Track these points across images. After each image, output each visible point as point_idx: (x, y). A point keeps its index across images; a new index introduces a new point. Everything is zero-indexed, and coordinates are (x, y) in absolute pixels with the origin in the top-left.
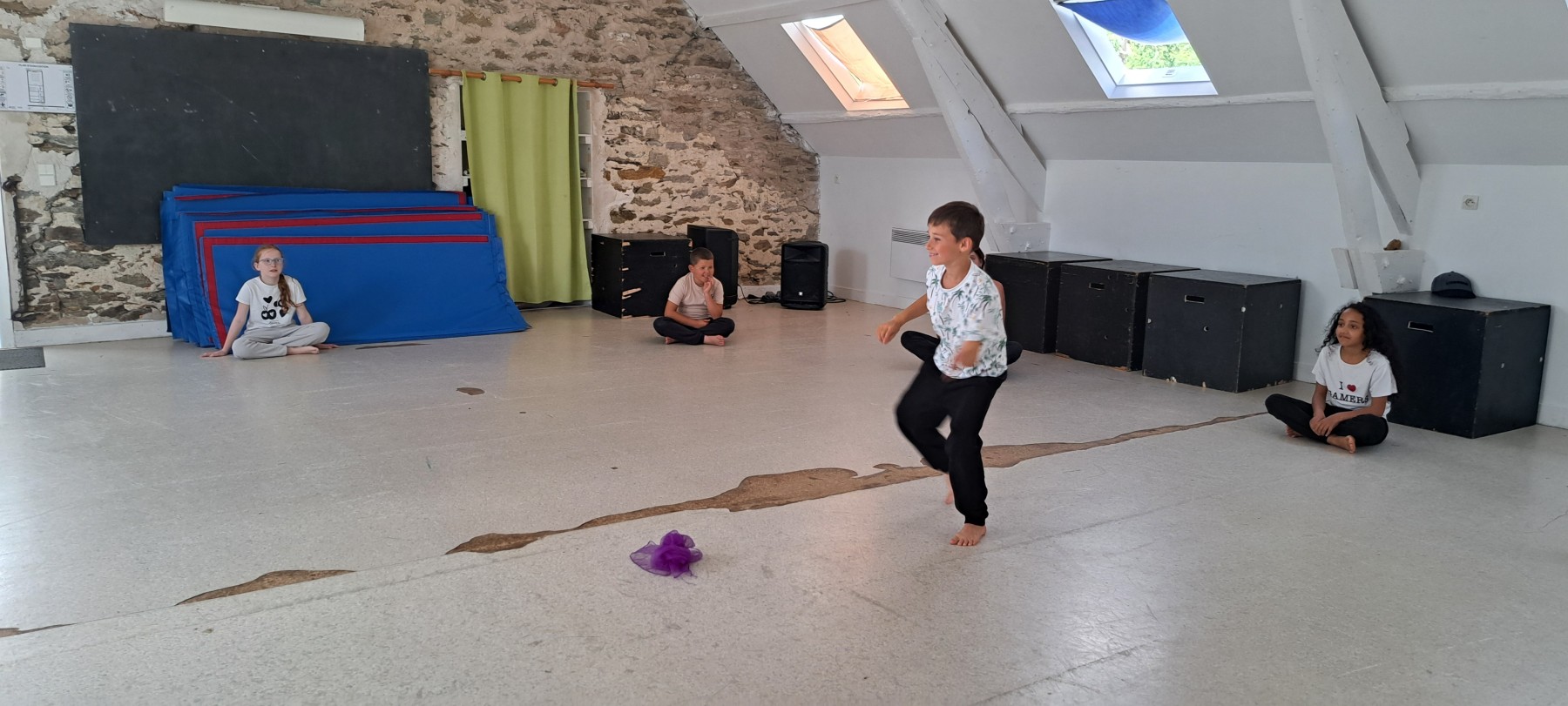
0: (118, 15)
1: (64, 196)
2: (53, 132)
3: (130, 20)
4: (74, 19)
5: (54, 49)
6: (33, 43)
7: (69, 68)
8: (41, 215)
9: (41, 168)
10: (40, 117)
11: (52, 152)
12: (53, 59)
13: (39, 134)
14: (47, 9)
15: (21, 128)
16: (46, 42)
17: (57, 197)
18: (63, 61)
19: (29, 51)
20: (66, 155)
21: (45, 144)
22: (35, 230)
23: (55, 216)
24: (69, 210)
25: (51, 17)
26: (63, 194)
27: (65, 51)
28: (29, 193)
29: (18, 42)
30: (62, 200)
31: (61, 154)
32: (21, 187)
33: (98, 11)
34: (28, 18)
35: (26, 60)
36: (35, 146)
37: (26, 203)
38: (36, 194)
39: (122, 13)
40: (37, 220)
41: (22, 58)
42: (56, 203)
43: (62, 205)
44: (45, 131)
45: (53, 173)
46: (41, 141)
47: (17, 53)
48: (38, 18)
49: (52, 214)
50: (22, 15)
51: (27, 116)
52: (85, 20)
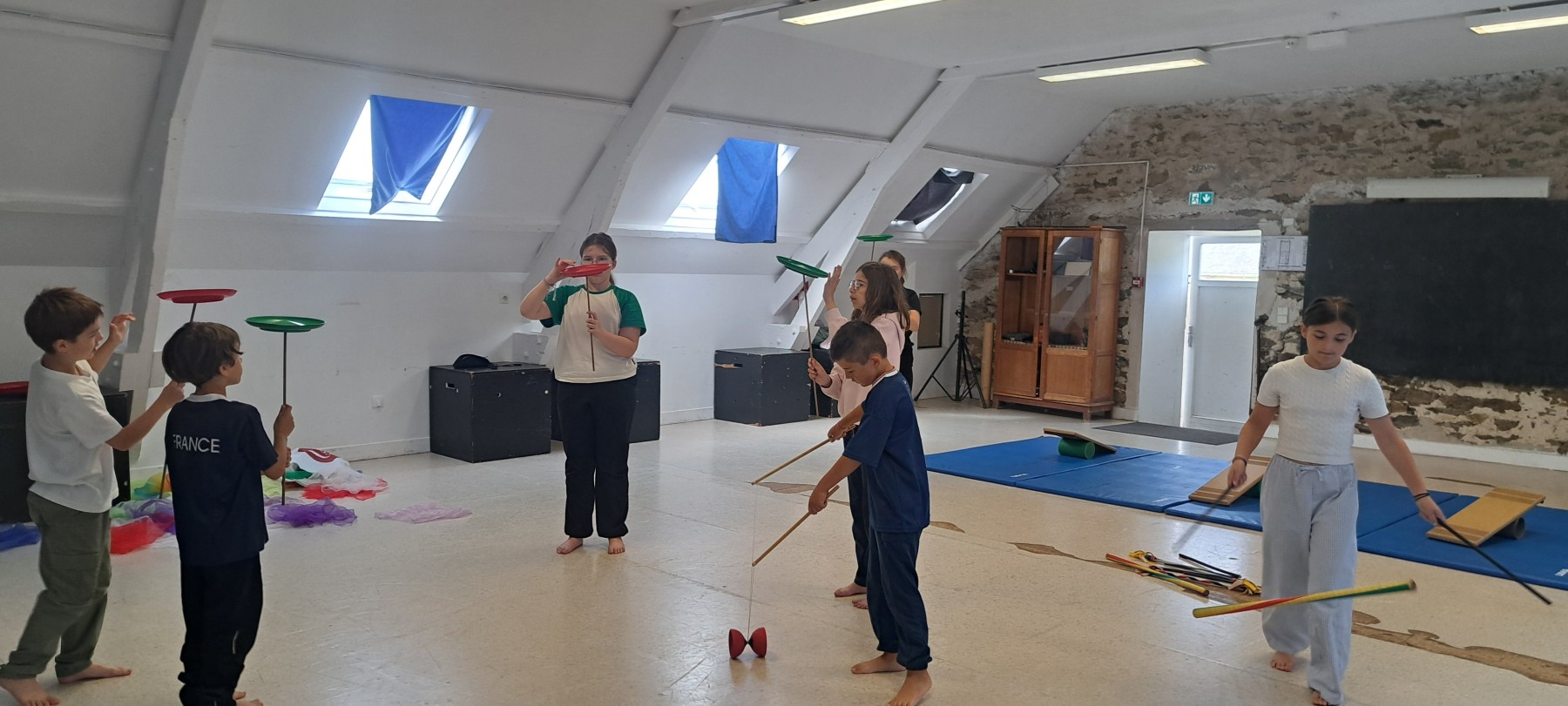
0: (1349, 196)
1: (1293, 331)
2: (1292, 285)
3: (1357, 198)
4: (1317, 203)
5: (1302, 224)
6: (1288, 222)
7: (1306, 238)
8: (1275, 344)
9: (1279, 309)
10: (1285, 274)
11: (1289, 299)
12: (1300, 232)
13: (1283, 286)
14: (1302, 197)
15: (1273, 281)
16: (1298, 221)
17: (1288, 331)
18: (1304, 234)
19: (1285, 228)
20: (1298, 301)
21: (1287, 293)
22: (1272, 354)
23: (1286, 345)
24: (1294, 341)
25: (1304, 202)
26: (1291, 330)
27: (1305, 226)
28: (1272, 328)
29: (1280, 222)
30: (1291, 334)
31: (1295, 301)
32: (1268, 323)
33: (1335, 195)
34: (1290, 205)
35: (1283, 234)
36: (1279, 294)
37: (1268, 335)
38: (1275, 328)
39: (1351, 194)
40: (1273, 347)
41: (1280, 232)
42: (1287, 335)
43: (1290, 337)
44: (1287, 283)
45: (1286, 313)
46: (1283, 291)
47: (1278, 229)
48: (1296, 203)
49: (1284, 343)
50: (1286, 202)
51: (1278, 273)
52: (1326, 202)
